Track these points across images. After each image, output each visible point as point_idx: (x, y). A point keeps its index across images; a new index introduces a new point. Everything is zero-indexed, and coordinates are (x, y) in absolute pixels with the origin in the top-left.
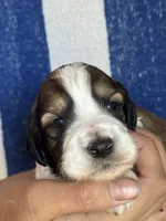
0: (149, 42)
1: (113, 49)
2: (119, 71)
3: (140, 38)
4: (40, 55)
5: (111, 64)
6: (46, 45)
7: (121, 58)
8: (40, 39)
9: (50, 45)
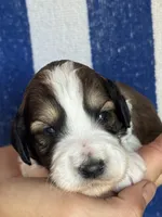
0: (128, 17)
1: (93, 24)
2: (98, 46)
3: (119, 14)
4: (21, 31)
5: (91, 39)
6: (26, 19)
7: (101, 34)
8: (21, 13)
9: (30, 20)
